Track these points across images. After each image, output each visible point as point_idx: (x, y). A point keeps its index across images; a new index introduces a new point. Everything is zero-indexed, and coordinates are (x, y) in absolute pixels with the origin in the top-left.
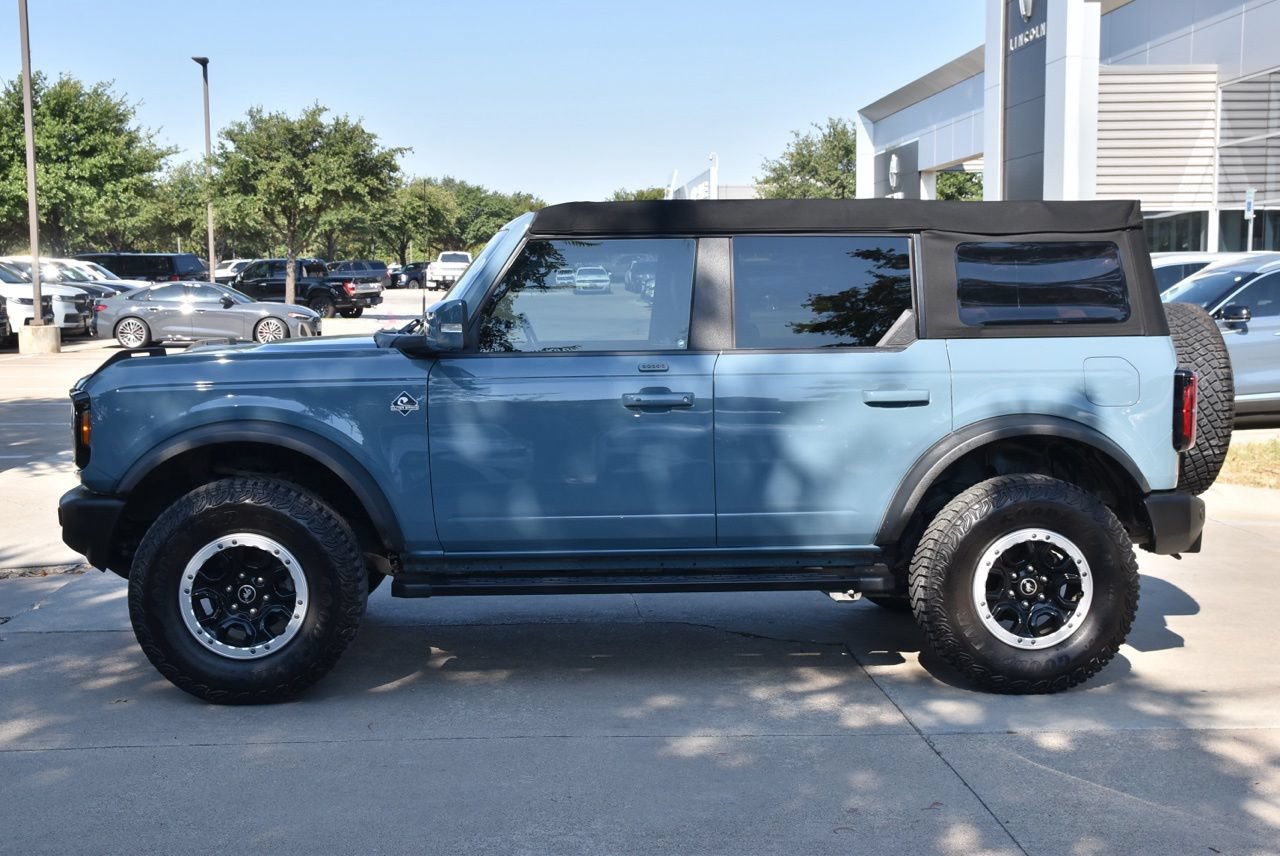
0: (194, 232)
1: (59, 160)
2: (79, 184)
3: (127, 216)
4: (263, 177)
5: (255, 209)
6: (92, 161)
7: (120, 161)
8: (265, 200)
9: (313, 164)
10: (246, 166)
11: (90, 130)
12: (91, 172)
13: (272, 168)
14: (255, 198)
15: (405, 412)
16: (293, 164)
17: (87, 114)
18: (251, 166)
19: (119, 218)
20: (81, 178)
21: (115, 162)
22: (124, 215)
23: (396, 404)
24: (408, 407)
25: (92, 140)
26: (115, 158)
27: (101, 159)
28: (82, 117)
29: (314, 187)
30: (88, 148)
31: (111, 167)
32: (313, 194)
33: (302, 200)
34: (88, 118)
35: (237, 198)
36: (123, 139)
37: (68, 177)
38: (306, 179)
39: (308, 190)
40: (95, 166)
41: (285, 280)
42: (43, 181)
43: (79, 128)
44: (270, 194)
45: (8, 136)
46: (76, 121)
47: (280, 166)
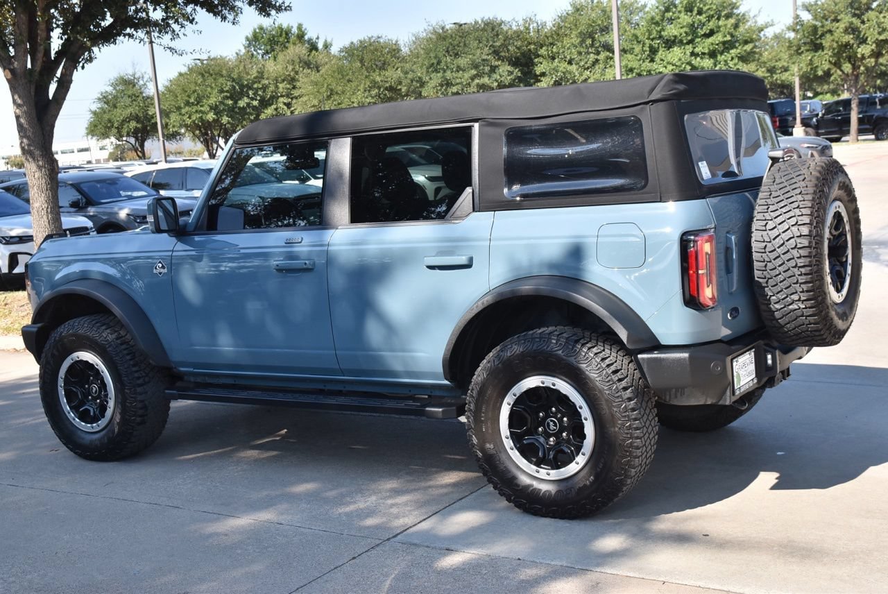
0: (832, 78)
1: (688, 43)
2: (702, 58)
3: (782, 72)
4: (828, 36)
5: (823, 61)
6: (711, 40)
7: (728, 38)
8: (830, 54)
9: (868, 20)
10: (815, 28)
11: (710, 18)
12: (709, 48)
13: (837, 28)
14: (823, 54)
15: (160, 273)
16: (851, 23)
17: (707, 7)
18: (820, 29)
19: (776, 74)
20: (704, 54)
21: (725, 39)
22: (780, 71)
23: (156, 268)
24: (162, 270)
25: (711, 25)
26: (726, 36)
27: (718, 38)
28: (705, 9)
29: (869, 39)
30: (708, 31)
31: (724, 43)
32: (868, 44)
33: (859, 50)
34: (709, 9)
35: (808, 56)
36: (732, 21)
37: (693, 54)
38: (862, 34)
39: (864, 41)
40: (712, 44)
41: (850, 114)
42: (676, 60)
43: (703, 18)
44: (834, 49)
45: (656, 31)
46: (700, 13)
47: (842, 25)
